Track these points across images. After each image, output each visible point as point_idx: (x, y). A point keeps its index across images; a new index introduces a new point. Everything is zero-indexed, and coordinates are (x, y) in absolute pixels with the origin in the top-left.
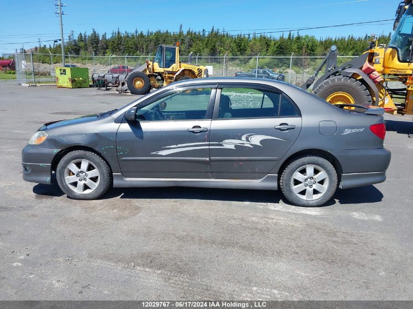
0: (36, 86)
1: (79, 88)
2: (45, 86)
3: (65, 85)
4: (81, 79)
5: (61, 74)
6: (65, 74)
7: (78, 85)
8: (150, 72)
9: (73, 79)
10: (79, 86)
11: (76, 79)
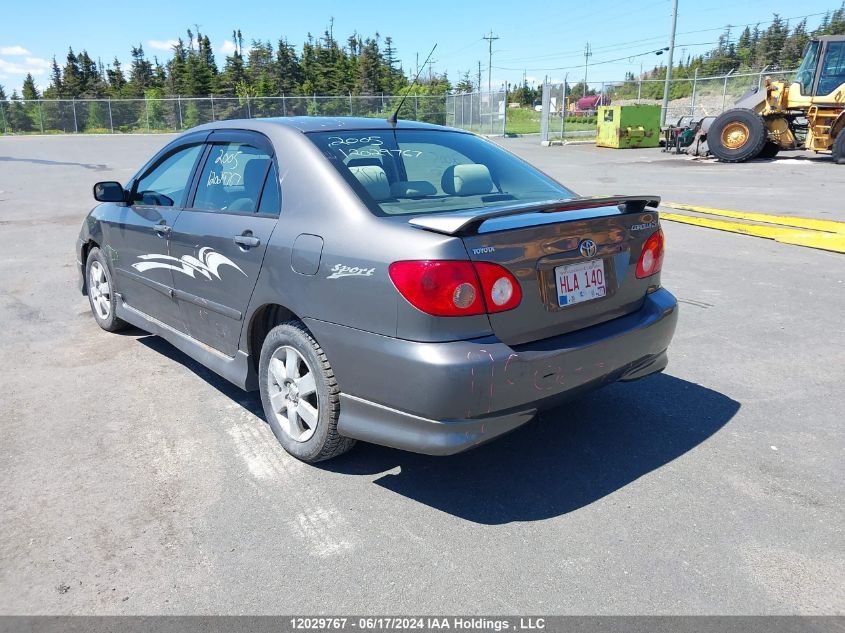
0: (561, 144)
1: (634, 147)
2: (579, 144)
3: (608, 142)
4: (641, 129)
5: (606, 119)
6: (612, 120)
7: (634, 142)
8: (773, 108)
9: (623, 130)
10: (636, 144)
11: (629, 129)
